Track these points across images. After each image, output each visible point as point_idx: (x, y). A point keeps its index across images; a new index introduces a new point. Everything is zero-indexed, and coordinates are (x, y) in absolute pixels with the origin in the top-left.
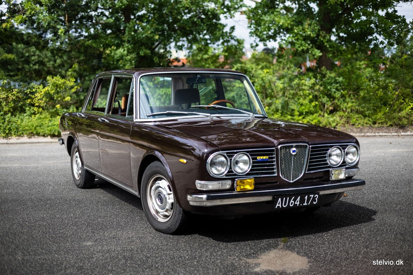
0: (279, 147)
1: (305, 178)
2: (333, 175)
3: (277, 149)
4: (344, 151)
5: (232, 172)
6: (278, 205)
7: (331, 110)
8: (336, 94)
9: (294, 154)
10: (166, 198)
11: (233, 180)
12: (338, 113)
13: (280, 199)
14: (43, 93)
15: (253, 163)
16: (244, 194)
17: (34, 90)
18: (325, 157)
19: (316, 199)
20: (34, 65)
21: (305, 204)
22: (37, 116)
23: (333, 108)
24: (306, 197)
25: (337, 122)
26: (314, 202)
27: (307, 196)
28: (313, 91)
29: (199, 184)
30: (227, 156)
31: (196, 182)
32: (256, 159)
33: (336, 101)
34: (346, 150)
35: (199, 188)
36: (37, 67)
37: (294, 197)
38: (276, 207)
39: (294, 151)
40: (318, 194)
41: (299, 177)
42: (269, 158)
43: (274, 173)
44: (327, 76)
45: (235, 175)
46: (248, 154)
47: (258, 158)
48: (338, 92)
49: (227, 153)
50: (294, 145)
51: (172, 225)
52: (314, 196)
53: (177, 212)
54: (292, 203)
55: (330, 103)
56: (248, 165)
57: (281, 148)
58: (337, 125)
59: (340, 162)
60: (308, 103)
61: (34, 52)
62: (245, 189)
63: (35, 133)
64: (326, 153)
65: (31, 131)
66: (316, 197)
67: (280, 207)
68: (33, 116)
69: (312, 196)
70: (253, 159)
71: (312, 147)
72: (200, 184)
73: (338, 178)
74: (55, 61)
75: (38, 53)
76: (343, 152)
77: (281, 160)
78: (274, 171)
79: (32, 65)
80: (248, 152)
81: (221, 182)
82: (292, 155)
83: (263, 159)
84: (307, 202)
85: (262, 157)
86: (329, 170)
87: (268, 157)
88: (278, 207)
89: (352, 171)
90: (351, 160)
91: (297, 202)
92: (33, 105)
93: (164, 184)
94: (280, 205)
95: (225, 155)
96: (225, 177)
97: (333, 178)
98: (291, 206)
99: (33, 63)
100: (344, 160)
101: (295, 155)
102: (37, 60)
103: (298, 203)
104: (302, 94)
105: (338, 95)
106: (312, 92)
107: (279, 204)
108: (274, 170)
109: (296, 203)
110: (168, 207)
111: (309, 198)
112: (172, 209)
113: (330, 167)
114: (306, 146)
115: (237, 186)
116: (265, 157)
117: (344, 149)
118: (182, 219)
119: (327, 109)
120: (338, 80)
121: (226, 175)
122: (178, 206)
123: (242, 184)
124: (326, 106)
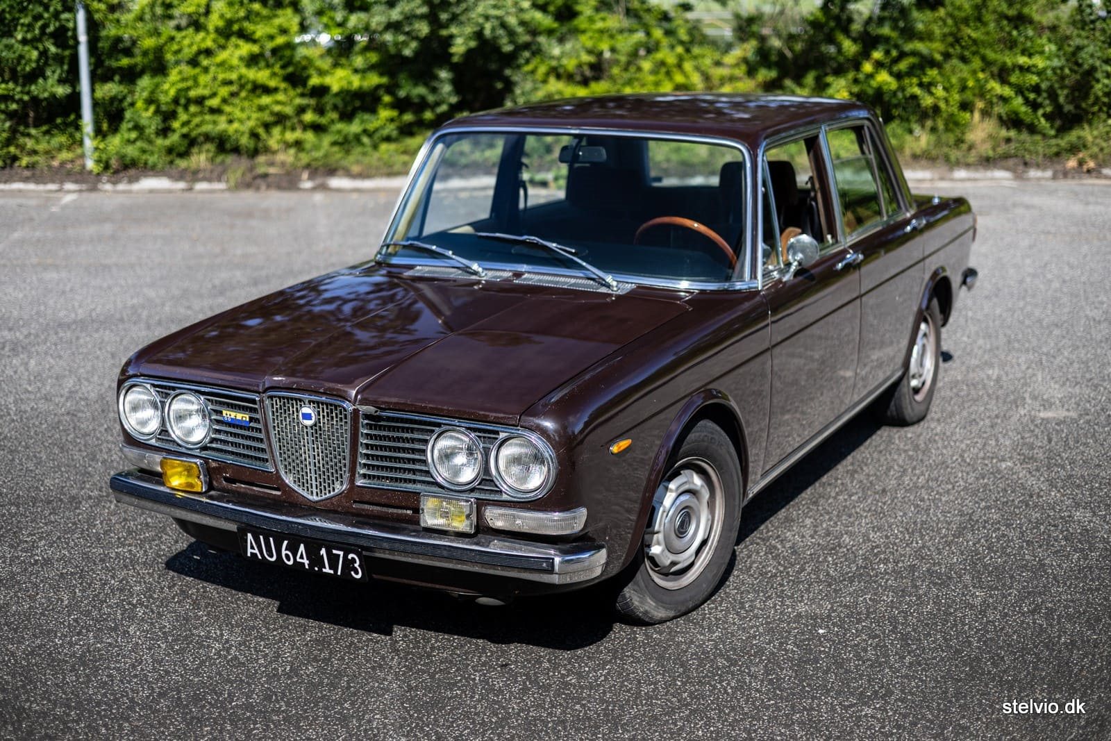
0: (269, 396)
3: (262, 400)
5: (167, 433)
9: (306, 423)
13: (250, 536)
15: (216, 423)
19: (357, 565)
21: (328, 570)
24: (323, 552)
26: (352, 573)
27: (324, 549)
30: (154, 393)
32: (219, 414)
34: (493, 446)
37: (286, 542)
38: (249, 555)
39: (305, 417)
41: (335, 493)
42: (251, 419)
43: (267, 463)
46: (200, 399)
47: (224, 412)
50: (306, 397)
52: (345, 556)
54: (287, 557)
57: (271, 399)
59: (472, 479)
66: (354, 559)
67: (260, 557)
69: (341, 553)
76: (482, 451)
77: (277, 433)
78: (267, 457)
81: (147, 453)
83: (235, 419)
84: (333, 565)
85: (233, 415)
87: (247, 416)
88: (254, 555)
91: (303, 557)
94: (256, 551)
95: (150, 388)
96: (154, 443)
98: (285, 562)
103: (306, 562)
107: (253, 548)
108: (265, 454)
109: (298, 560)
111: (331, 557)
114: (344, 410)
116: (239, 416)
117: (487, 441)
121: (157, 440)
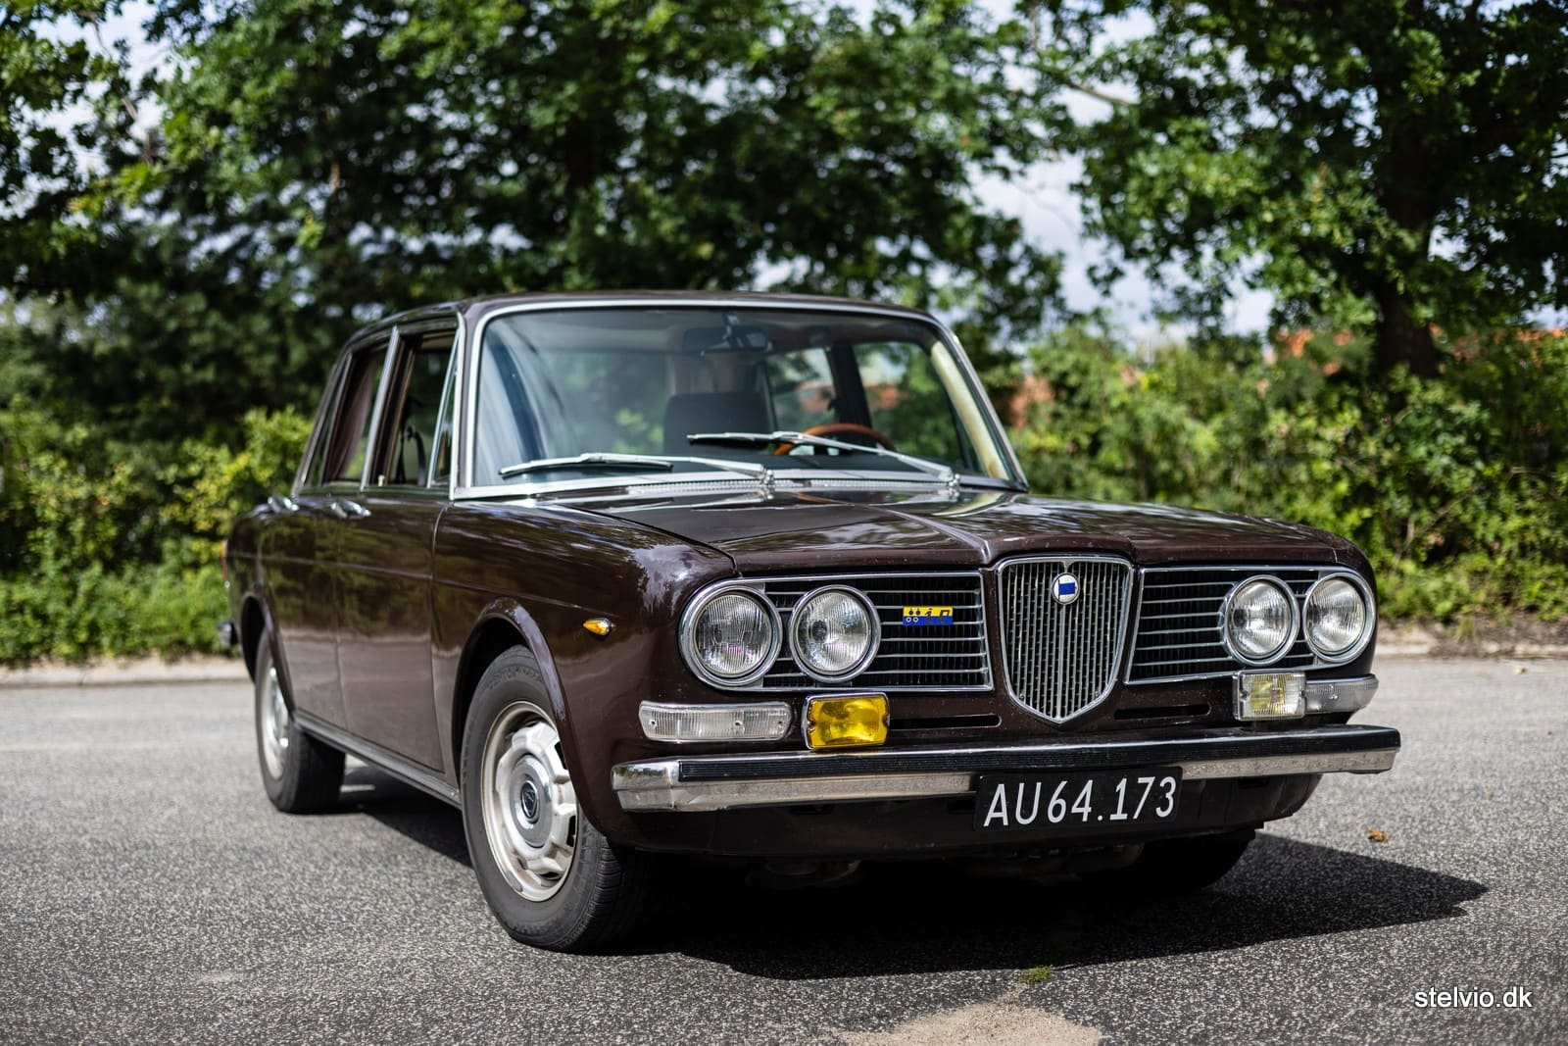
0: (1001, 566)
1: (1121, 706)
2: (1245, 695)
3: (991, 578)
4: (1301, 601)
5: (792, 666)
6: (996, 812)
7: (1436, 545)
8: (1455, 476)
9: (1065, 598)
10: (548, 799)
11: (797, 702)
12: (1463, 558)
13: (1001, 789)
14: (227, 479)
15: (887, 632)
16: (844, 760)
17: (194, 469)
18: (1213, 621)
19: (1169, 795)
20: (200, 366)
21: (1119, 815)
22: (205, 572)
23: (1441, 541)
24: (1122, 786)
25: (1459, 594)
26: (1158, 810)
27: (1124, 781)
28: (1351, 464)
29: (653, 717)
30: (768, 601)
31: (642, 708)
32: (899, 615)
33: (1455, 507)
34: (1309, 594)
35: (651, 735)
36: (209, 374)
37: (1064, 783)
38: (986, 824)
39: (1066, 589)
40: (1177, 773)
41: (1094, 703)
42: (957, 615)
43: (979, 679)
44: (1412, 398)
45: (809, 681)
46: (862, 595)
47: (906, 611)
48: (1463, 470)
49: (769, 587)
50: (1067, 560)
51: (568, 910)
52: (1156, 783)
53: (588, 853)
54: (1057, 810)
55: (1427, 517)
56: (865, 643)
57: (1006, 570)
58: (1457, 608)
59: (1282, 646)
60: (1332, 516)
61: (202, 316)
62: (849, 740)
63: (191, 639)
64: (1216, 606)
65: (176, 635)
66: (1168, 785)
67: (1006, 823)
68: (188, 575)
69: (1150, 780)
70: (883, 615)
71: (1146, 574)
72: (654, 714)
73: (1271, 711)
74: (283, 352)
75: (214, 318)
76: (1295, 604)
77: (1009, 626)
78: (981, 670)
79: (187, 368)
80: (859, 584)
81: (742, 708)
82: (1060, 607)
83: (929, 617)
84: (1129, 808)
85: (924, 610)
86: (1230, 677)
87: (950, 609)
88: (997, 821)
89: (1338, 690)
90: (1334, 638)
91: (1082, 805)
92: (188, 529)
93: (541, 738)
94: (1004, 815)
95: (761, 592)
96: (760, 688)
97: (1249, 710)
98: (1052, 819)
99: (196, 357)
100: (1301, 635)
101: (1071, 607)
102: (209, 350)
103: (1087, 810)
104: (1304, 477)
105: (1462, 480)
106: (1345, 468)
107: (998, 809)
108: (980, 666)
109: (1075, 809)
110: (557, 834)
111: (1134, 791)
112: (570, 842)
113: (1235, 665)
114: (1123, 570)
115: (813, 724)
116: (936, 611)
117: (1300, 589)
118: (605, 880)
119: (1418, 541)
120: (1460, 414)
121: (767, 682)
122: (590, 827)
123: (834, 720)
124: (1412, 532)
